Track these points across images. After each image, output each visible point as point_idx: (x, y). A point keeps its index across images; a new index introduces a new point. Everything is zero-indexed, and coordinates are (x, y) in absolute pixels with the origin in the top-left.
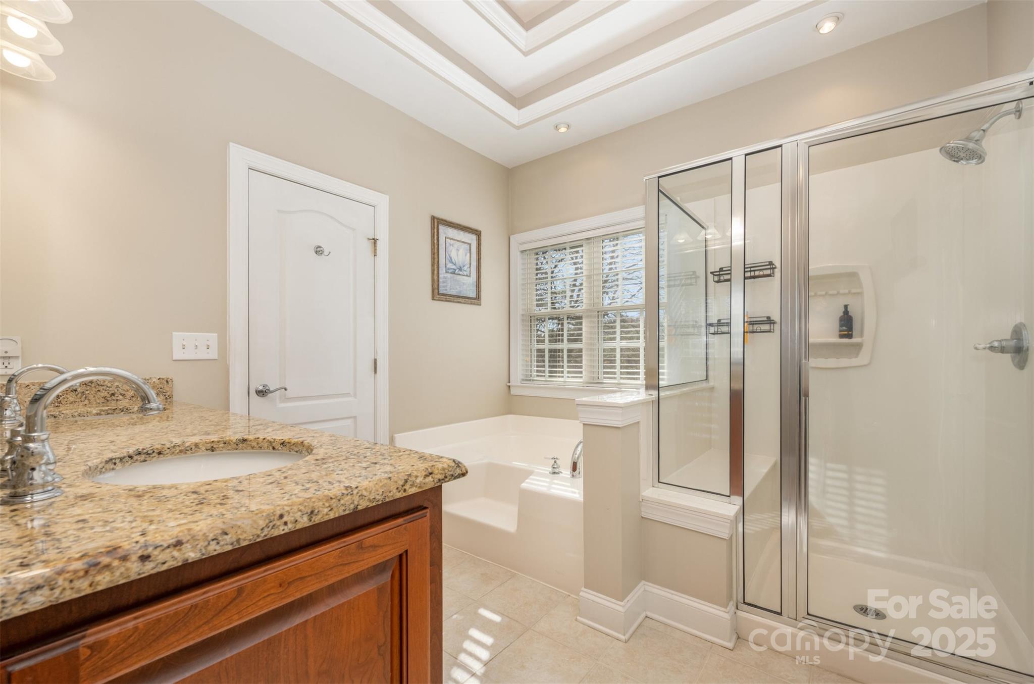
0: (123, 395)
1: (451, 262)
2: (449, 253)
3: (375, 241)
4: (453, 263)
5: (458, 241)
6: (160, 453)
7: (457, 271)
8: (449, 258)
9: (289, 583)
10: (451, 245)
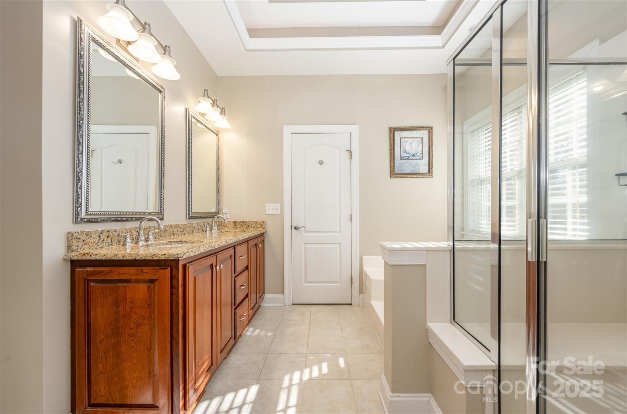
0: (251, 226)
1: (405, 152)
2: (404, 147)
3: (350, 151)
4: (407, 153)
5: (411, 138)
6: (186, 242)
7: (411, 157)
8: (404, 150)
9: (122, 274)
10: (405, 142)
